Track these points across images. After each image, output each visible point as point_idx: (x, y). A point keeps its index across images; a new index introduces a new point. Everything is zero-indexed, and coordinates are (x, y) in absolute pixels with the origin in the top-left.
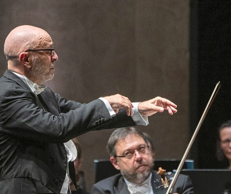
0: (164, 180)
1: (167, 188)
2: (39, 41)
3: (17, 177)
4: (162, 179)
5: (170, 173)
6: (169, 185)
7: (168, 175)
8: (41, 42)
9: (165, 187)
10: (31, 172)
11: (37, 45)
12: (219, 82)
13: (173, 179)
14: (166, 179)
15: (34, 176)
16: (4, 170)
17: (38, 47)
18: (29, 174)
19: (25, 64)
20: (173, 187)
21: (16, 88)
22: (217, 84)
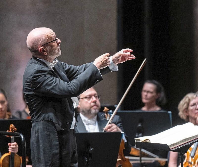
0: (107, 115)
1: (108, 120)
2: (47, 37)
3: (44, 120)
4: (106, 114)
5: (111, 111)
6: (110, 118)
7: (110, 112)
8: (48, 37)
9: (107, 119)
10: (52, 118)
11: (47, 40)
12: (146, 59)
13: (113, 115)
14: (108, 114)
15: (54, 120)
16: (35, 117)
17: (48, 41)
18: (51, 119)
19: (44, 54)
20: (112, 119)
21: (42, 68)
22: (145, 60)
